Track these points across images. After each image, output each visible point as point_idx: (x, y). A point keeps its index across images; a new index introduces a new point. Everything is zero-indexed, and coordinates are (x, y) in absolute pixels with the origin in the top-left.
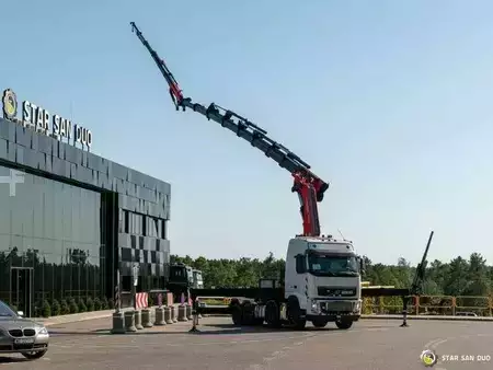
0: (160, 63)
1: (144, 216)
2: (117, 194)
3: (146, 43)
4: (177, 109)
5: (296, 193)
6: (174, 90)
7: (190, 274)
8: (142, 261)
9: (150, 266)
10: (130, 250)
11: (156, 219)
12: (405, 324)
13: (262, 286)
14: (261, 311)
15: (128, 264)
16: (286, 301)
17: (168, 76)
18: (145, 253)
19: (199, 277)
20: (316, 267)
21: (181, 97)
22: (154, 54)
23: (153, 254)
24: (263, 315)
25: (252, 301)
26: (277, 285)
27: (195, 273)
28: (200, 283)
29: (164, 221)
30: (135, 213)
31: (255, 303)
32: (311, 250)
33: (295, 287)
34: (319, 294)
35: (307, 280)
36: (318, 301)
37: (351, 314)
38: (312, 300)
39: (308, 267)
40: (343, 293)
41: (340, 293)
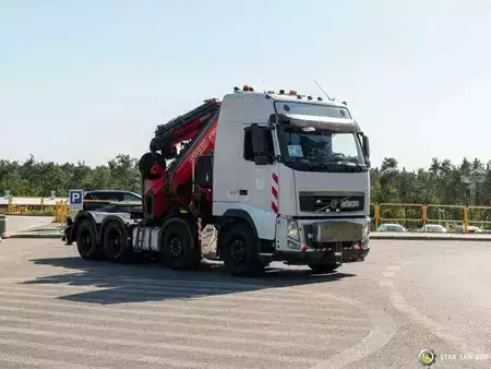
14: (150, 239)
25: (124, 217)
31: (132, 222)
32: (281, 116)
33: (244, 192)
34: (302, 209)
35: (276, 178)
36: (300, 222)
37: (356, 247)
38: (289, 221)
39: (278, 152)
40: (344, 205)
41: (339, 206)
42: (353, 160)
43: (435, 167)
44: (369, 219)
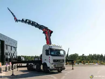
0: (13, 14)
1: (11, 47)
2: (4, 41)
3: (10, 11)
4: (16, 22)
5: (44, 34)
6: (15, 18)
7: (22, 58)
8: (11, 55)
9: (12, 56)
10: (7, 53)
11: (14, 47)
12: (73, 69)
13: (35, 60)
14: (35, 67)
15: (7, 56)
16: (42, 64)
17: (14, 16)
18: (11, 54)
19: (24, 58)
20: (52, 53)
21: (16, 19)
22: (12, 12)
23: (13, 54)
24: (36, 68)
25: (32, 64)
26: (39, 59)
27: (23, 58)
28: (24, 59)
29: (16, 48)
30: (9, 46)
31: (33, 64)
32: (50, 48)
33: (46, 60)
34: (54, 62)
35: (49, 57)
36: (53, 64)
37: (63, 68)
38: (52, 64)
39: (50, 54)
40: (61, 61)
41: (60, 61)
42: (62, 54)
43: (90, 55)
44: (65, 63)
